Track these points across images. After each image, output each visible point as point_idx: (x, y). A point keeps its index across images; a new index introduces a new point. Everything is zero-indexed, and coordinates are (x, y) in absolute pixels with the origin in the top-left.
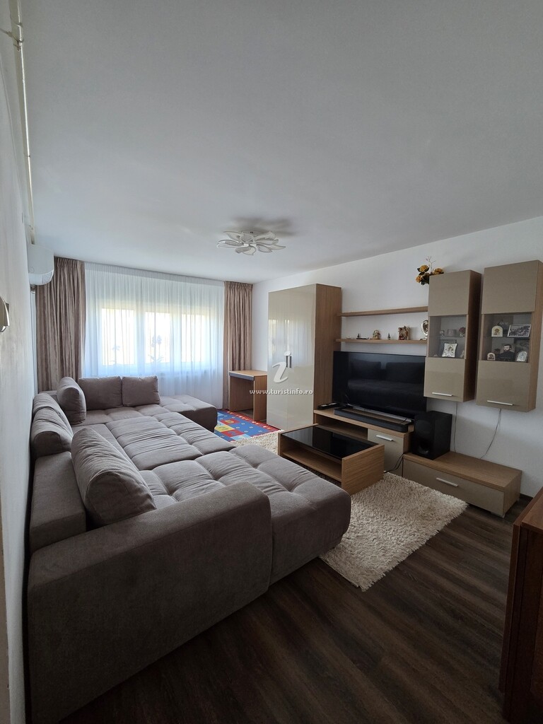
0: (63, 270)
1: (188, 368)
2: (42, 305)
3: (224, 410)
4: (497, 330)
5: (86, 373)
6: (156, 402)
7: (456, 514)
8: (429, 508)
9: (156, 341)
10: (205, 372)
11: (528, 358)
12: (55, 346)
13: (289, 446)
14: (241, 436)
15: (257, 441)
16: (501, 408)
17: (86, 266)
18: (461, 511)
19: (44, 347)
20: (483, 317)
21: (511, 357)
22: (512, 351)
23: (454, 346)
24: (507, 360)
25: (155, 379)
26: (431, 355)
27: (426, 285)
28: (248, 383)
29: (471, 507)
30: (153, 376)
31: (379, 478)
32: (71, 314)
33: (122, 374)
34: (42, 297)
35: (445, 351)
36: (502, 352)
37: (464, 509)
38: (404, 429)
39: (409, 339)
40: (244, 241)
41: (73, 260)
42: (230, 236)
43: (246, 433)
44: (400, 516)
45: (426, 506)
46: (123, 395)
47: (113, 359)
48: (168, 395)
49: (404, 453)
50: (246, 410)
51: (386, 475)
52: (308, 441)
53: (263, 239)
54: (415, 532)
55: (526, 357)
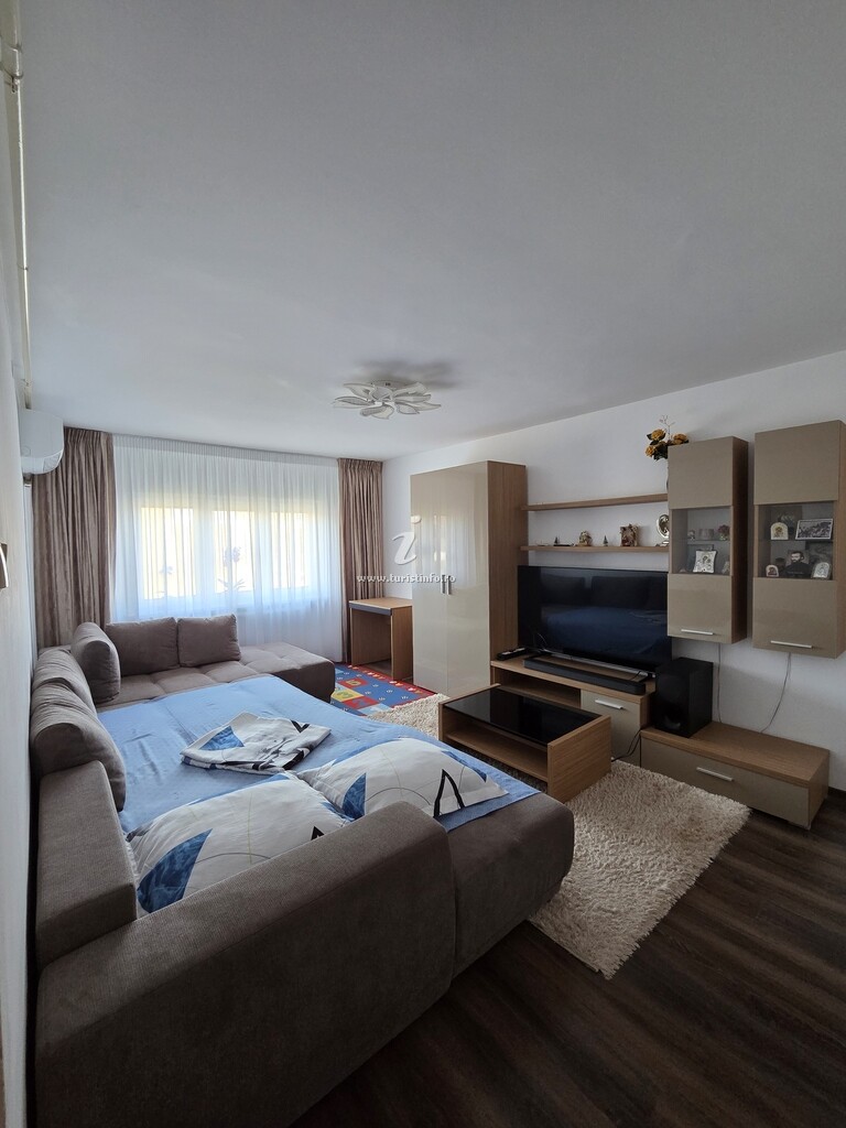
0: (78, 448)
1: (285, 598)
2: (43, 506)
3: (347, 661)
4: (779, 530)
5: (118, 614)
6: (233, 657)
7: (736, 828)
8: (691, 820)
9: (231, 556)
10: (312, 605)
11: (831, 571)
12: (66, 572)
13: (458, 725)
14: (374, 708)
15: (402, 714)
16: (791, 651)
17: (115, 439)
18: (741, 823)
19: (46, 573)
20: (756, 509)
21: (804, 571)
22: (805, 561)
23: (712, 555)
24: (797, 577)
25: (232, 620)
26: (676, 571)
27: (662, 459)
28: (381, 618)
29: (756, 813)
30: (229, 614)
31: (604, 771)
32: (91, 519)
33: (179, 613)
34: (43, 491)
35: (698, 563)
36: (788, 563)
37: (746, 818)
38: (639, 688)
39: (638, 545)
40: (375, 398)
41: (94, 431)
42: (354, 391)
43: (383, 702)
44: (647, 835)
45: (686, 816)
46: (181, 649)
47: (162, 588)
48: (253, 644)
49: (642, 729)
50: (379, 662)
51: (614, 765)
52: (485, 715)
53: (407, 394)
54: (675, 864)
55: (827, 569)
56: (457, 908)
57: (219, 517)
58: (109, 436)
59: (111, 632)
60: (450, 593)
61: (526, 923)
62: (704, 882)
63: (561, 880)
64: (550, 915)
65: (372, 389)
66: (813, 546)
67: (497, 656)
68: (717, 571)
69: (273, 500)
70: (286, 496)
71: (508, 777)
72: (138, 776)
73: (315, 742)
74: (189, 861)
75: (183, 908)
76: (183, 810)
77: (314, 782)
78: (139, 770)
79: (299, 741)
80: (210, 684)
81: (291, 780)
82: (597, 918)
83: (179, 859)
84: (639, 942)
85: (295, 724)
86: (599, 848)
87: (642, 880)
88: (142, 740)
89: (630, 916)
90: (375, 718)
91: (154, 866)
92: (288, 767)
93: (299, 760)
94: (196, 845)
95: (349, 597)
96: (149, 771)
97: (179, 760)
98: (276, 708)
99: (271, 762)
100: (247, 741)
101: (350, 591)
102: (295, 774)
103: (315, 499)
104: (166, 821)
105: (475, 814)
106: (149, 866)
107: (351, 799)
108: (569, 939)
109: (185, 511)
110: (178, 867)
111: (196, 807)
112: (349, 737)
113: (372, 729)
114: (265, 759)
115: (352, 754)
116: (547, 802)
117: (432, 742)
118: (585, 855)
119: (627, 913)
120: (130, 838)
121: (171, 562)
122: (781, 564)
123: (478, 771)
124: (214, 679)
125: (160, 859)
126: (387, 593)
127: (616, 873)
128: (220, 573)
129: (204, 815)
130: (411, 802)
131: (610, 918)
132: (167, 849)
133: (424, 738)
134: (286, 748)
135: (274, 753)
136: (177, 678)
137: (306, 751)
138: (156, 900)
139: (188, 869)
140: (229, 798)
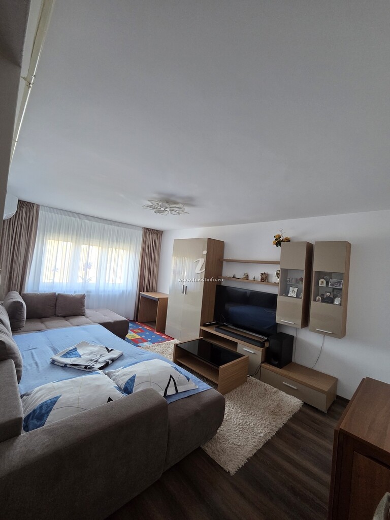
0: (22, 210)
3: (136, 320)
4: (322, 282)
5: (29, 288)
6: (82, 314)
7: (296, 411)
8: (278, 405)
9: (87, 266)
10: (123, 292)
11: (341, 302)
12: (6, 266)
13: (182, 355)
14: (145, 344)
15: (157, 347)
16: (325, 334)
17: (41, 208)
18: (299, 408)
20: (314, 273)
21: (330, 301)
22: (332, 296)
23: (296, 290)
24: (328, 303)
25: (83, 297)
26: (281, 295)
27: (279, 247)
28: (154, 302)
29: (305, 404)
30: (83, 293)
31: (243, 381)
32: (23, 243)
33: (58, 291)
35: (290, 292)
36: (325, 297)
37: (301, 406)
38: (262, 345)
39: (267, 282)
40: (161, 207)
41: (31, 203)
42: (152, 203)
43: (150, 341)
44: (258, 411)
45: (276, 404)
46: (57, 308)
47: (52, 278)
48: (92, 308)
49: (262, 363)
50: (150, 322)
51: (249, 379)
52: (195, 351)
53: (175, 207)
54: (268, 425)
55: (340, 301)
56: (168, 439)
57: (84, 247)
58: (38, 206)
59: (24, 297)
60: (186, 294)
61: (200, 448)
62: (280, 434)
63: (217, 429)
64: (211, 446)
65: (160, 204)
66: (335, 290)
67: (203, 324)
68: (297, 297)
69: (110, 242)
70: (117, 241)
71: (199, 380)
72: (29, 367)
73: (115, 358)
74: (49, 409)
75: (44, 430)
76: (49, 385)
77: (112, 376)
78: (29, 365)
79: (108, 356)
80: (69, 326)
81: (101, 375)
82: (231, 447)
83: (44, 408)
84: (247, 459)
85: (107, 348)
86: (237, 416)
87: (253, 431)
88: (33, 351)
89: (246, 447)
90: (145, 348)
91: (32, 411)
92: (101, 368)
93: (107, 365)
94: (53, 402)
95: (140, 290)
96: (34, 365)
97: (49, 361)
98: (99, 340)
99: (93, 365)
100: (83, 355)
101: (141, 288)
102: (104, 372)
103: (130, 244)
104: (40, 390)
105: (183, 396)
106: (29, 410)
107: (128, 386)
108: (217, 456)
109: (69, 243)
110: (43, 411)
111: (55, 384)
112: (131, 357)
113: (142, 354)
114: (90, 364)
115: (131, 365)
116: (215, 393)
117: (168, 362)
118: (230, 419)
119: (244, 446)
120: (22, 397)
121: (58, 266)
122: (322, 297)
123: (186, 377)
124: (71, 323)
125: (35, 408)
126: (158, 290)
127: (242, 428)
128: (81, 273)
129: (59, 388)
130: (154, 389)
131: (237, 448)
132: (39, 403)
133: (165, 360)
134: (101, 360)
135: (95, 361)
136: (53, 321)
137: (110, 362)
138: (31, 426)
139: (48, 413)
140: (71, 381)
